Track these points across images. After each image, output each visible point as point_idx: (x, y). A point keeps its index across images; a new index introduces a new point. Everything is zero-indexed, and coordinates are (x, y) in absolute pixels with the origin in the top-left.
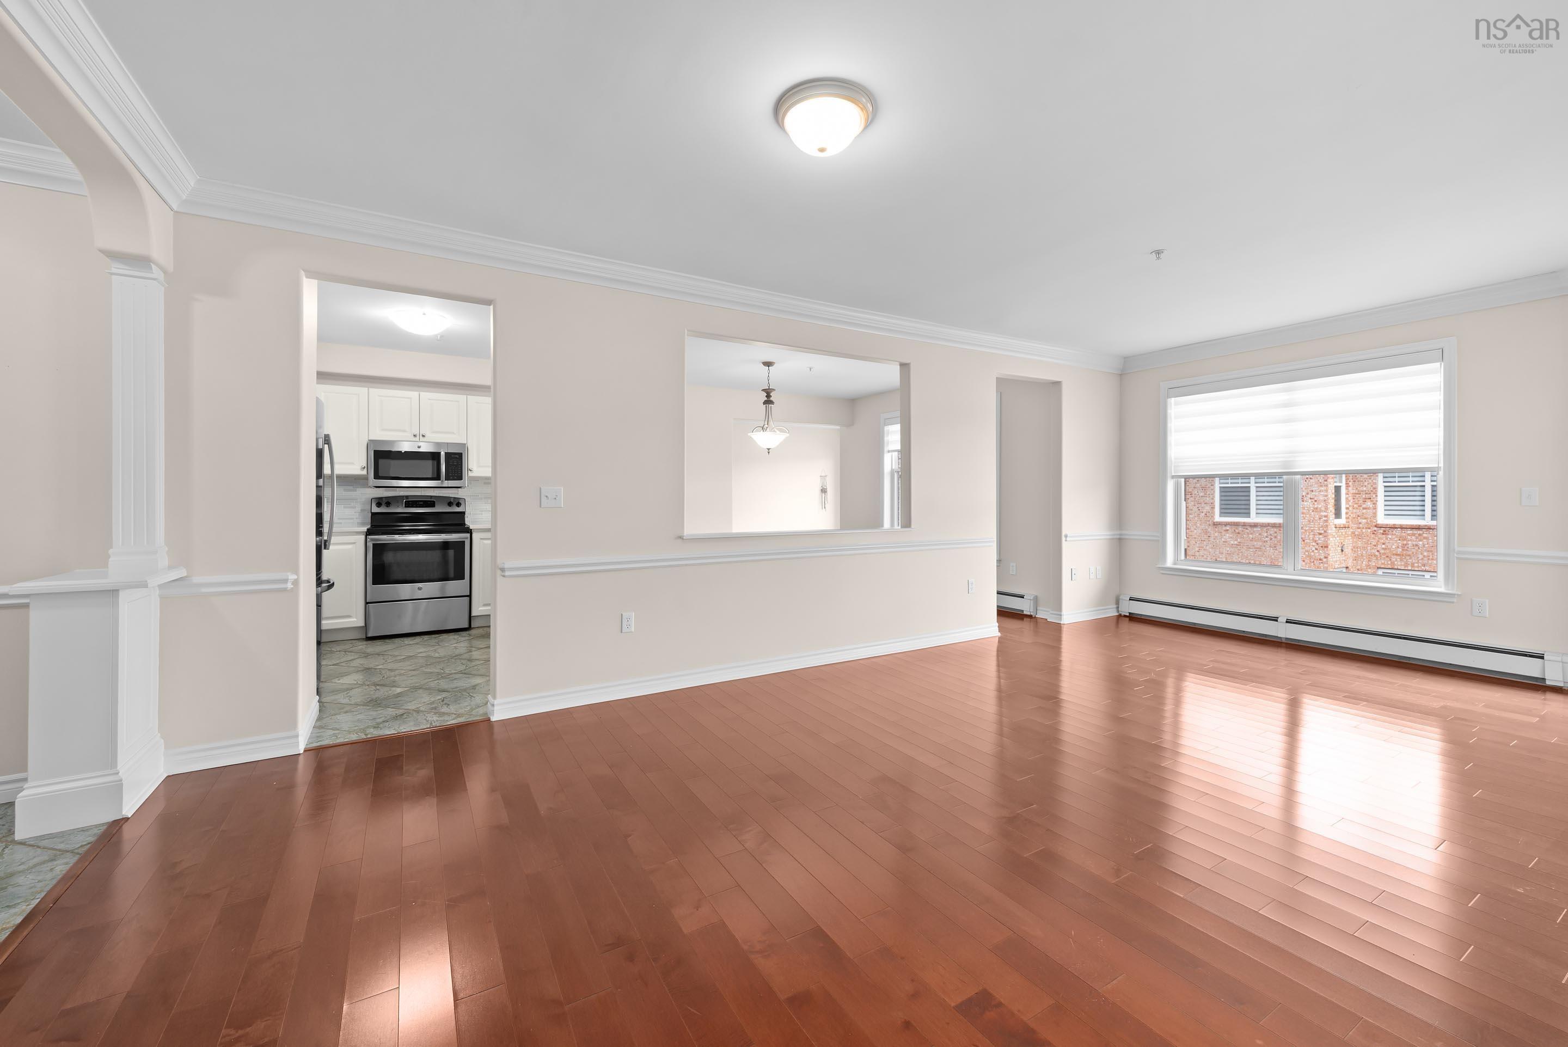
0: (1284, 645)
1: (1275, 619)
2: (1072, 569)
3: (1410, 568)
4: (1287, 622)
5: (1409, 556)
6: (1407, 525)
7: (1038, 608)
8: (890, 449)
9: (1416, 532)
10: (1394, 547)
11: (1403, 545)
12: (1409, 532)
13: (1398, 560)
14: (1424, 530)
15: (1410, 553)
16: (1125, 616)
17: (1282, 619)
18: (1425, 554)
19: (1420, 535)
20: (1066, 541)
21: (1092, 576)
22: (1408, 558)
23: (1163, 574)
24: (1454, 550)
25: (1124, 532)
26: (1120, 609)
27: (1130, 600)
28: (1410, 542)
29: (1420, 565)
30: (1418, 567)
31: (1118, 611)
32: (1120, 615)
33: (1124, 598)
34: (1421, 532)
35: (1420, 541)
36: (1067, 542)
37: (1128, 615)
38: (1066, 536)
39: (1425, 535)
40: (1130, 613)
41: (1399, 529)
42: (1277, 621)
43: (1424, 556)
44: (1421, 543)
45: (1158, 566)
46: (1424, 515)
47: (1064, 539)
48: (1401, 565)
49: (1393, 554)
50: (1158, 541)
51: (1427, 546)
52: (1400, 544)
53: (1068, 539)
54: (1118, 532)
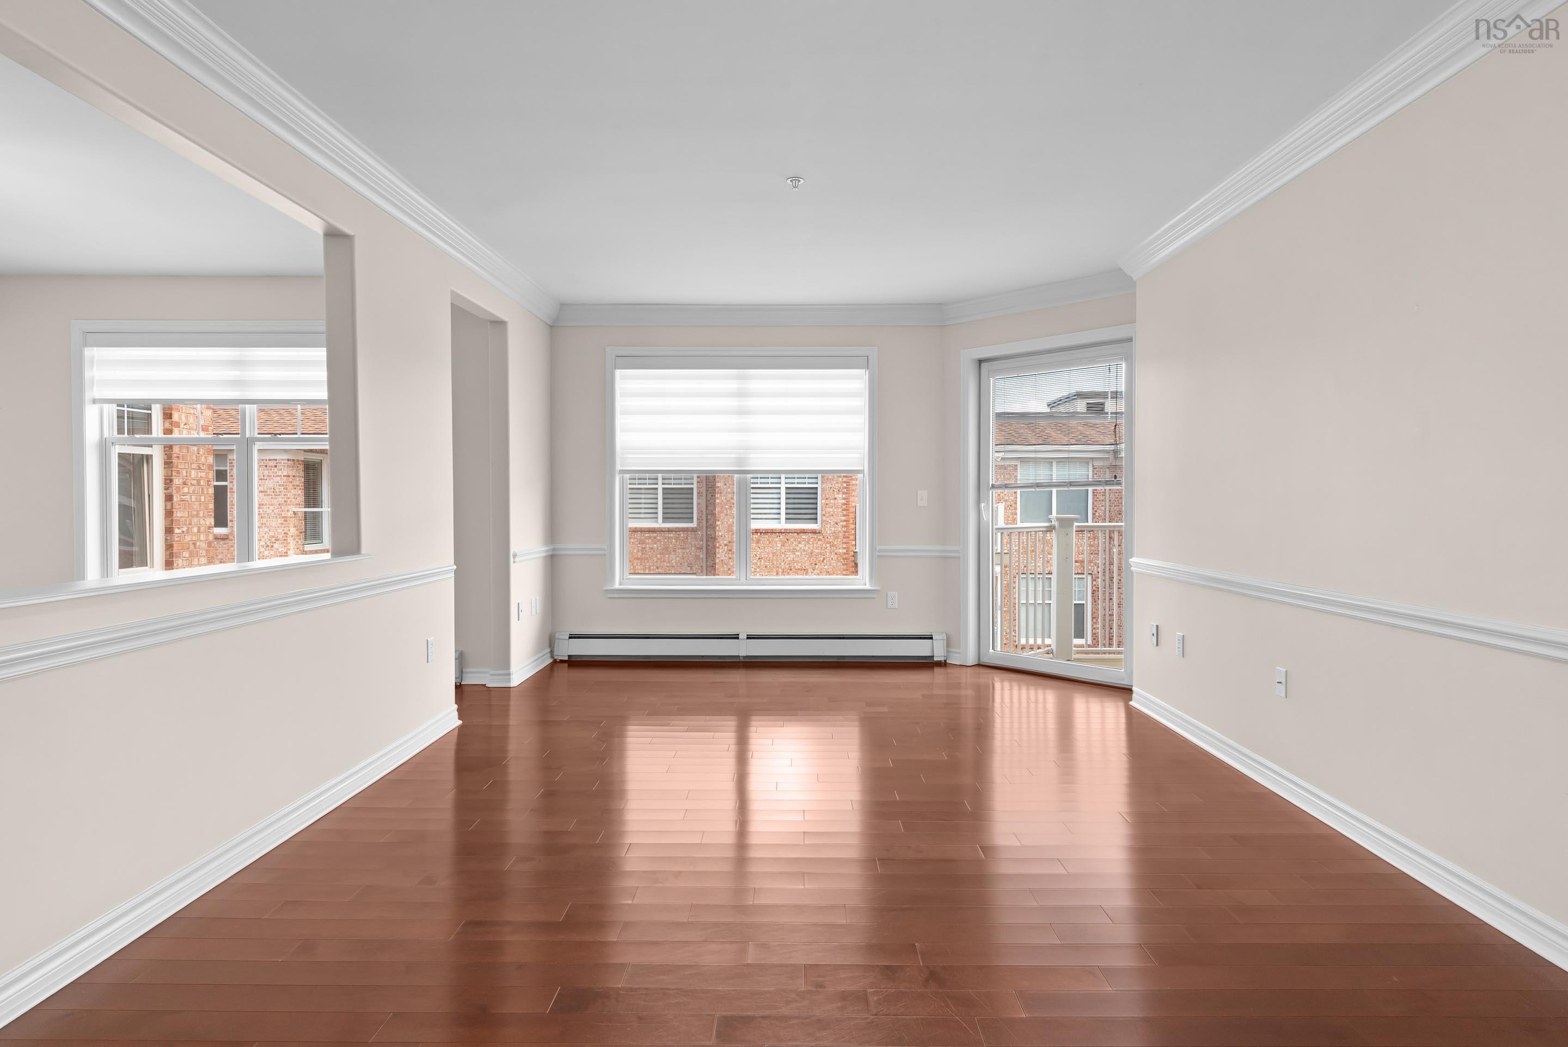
0: (742, 664)
1: (736, 637)
2: (518, 604)
3: (647, 572)
4: (748, 638)
5: (647, 559)
6: (645, 528)
7: (464, 670)
8: (97, 397)
9: (652, 535)
10: (635, 551)
11: (643, 548)
12: (647, 535)
13: (639, 564)
14: (658, 533)
15: (647, 556)
16: (562, 661)
17: (743, 636)
18: (659, 556)
19: (655, 538)
20: (514, 562)
21: (534, 613)
22: (646, 561)
23: (610, 598)
24: (876, 549)
25: (558, 546)
26: (555, 653)
27: (570, 638)
28: (647, 546)
29: (655, 568)
30: (654, 570)
31: (552, 657)
32: (555, 661)
33: (561, 637)
34: (656, 535)
35: (655, 543)
36: (515, 564)
37: (567, 659)
38: (515, 556)
39: (659, 538)
40: (569, 656)
41: (639, 533)
42: (738, 638)
43: (658, 559)
44: (655, 546)
45: (605, 588)
46: (657, 518)
47: (512, 559)
48: (641, 569)
49: (635, 559)
50: (604, 555)
51: (660, 548)
52: (640, 548)
53: (517, 559)
54: (552, 547)
